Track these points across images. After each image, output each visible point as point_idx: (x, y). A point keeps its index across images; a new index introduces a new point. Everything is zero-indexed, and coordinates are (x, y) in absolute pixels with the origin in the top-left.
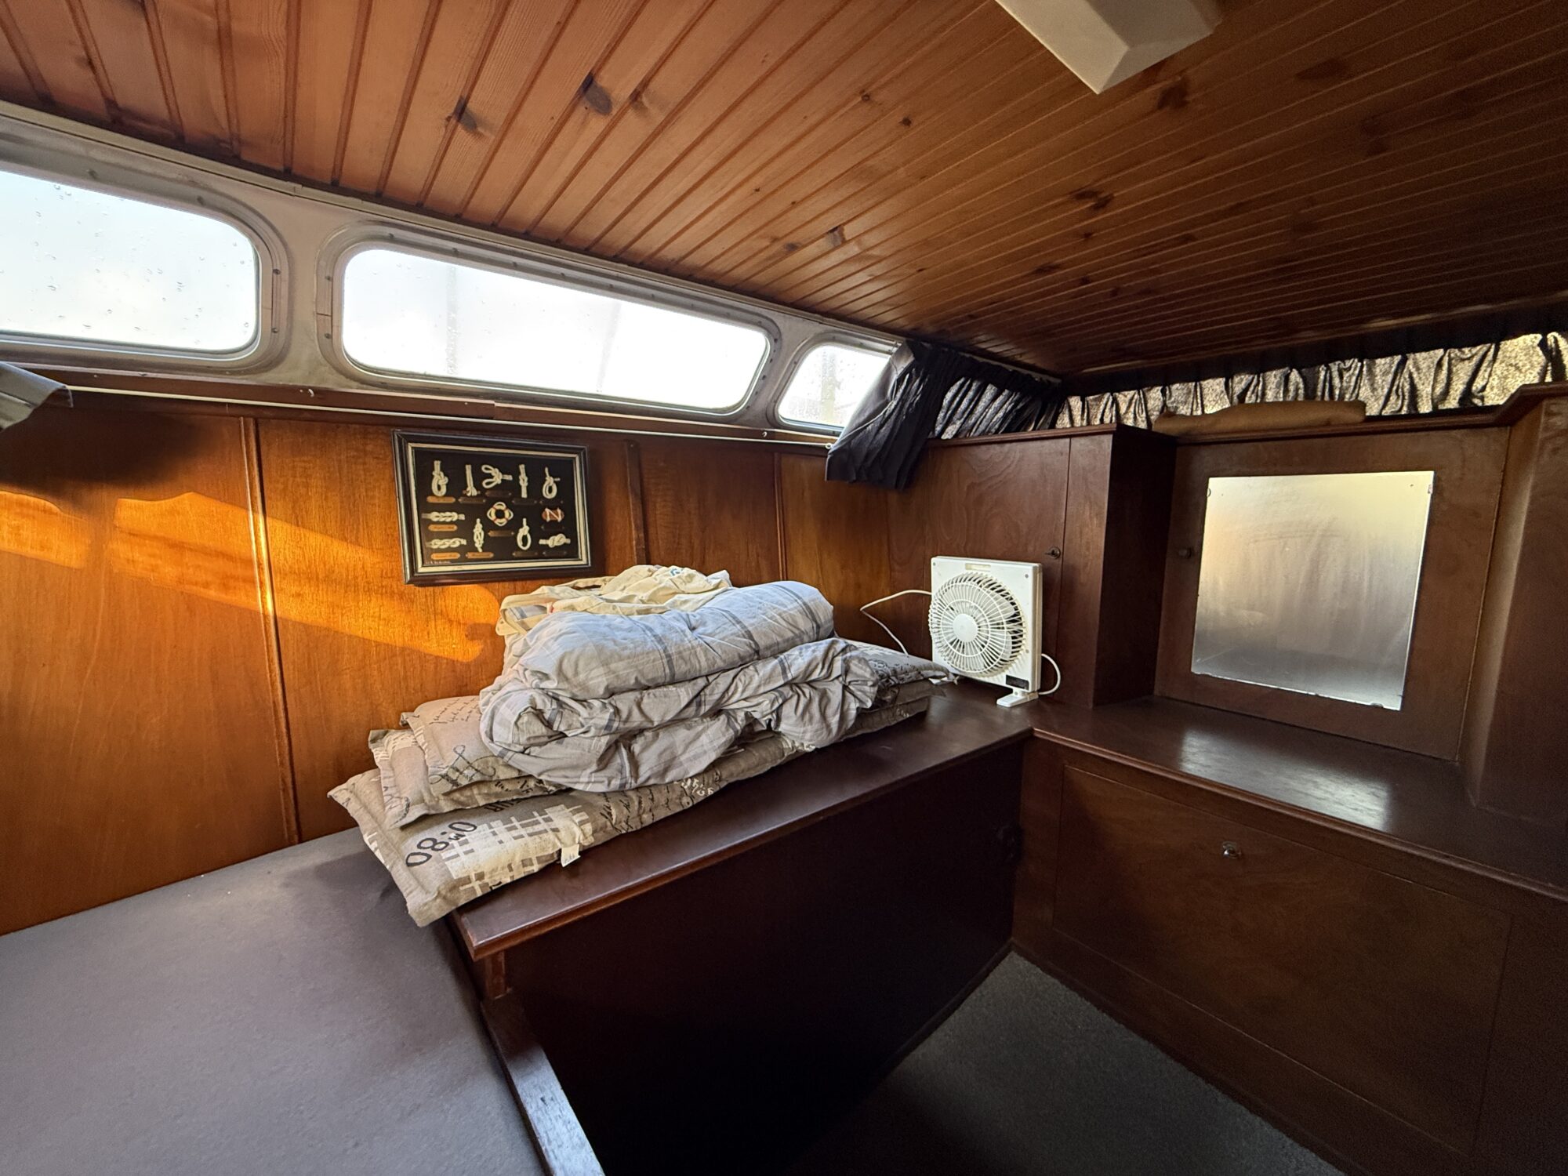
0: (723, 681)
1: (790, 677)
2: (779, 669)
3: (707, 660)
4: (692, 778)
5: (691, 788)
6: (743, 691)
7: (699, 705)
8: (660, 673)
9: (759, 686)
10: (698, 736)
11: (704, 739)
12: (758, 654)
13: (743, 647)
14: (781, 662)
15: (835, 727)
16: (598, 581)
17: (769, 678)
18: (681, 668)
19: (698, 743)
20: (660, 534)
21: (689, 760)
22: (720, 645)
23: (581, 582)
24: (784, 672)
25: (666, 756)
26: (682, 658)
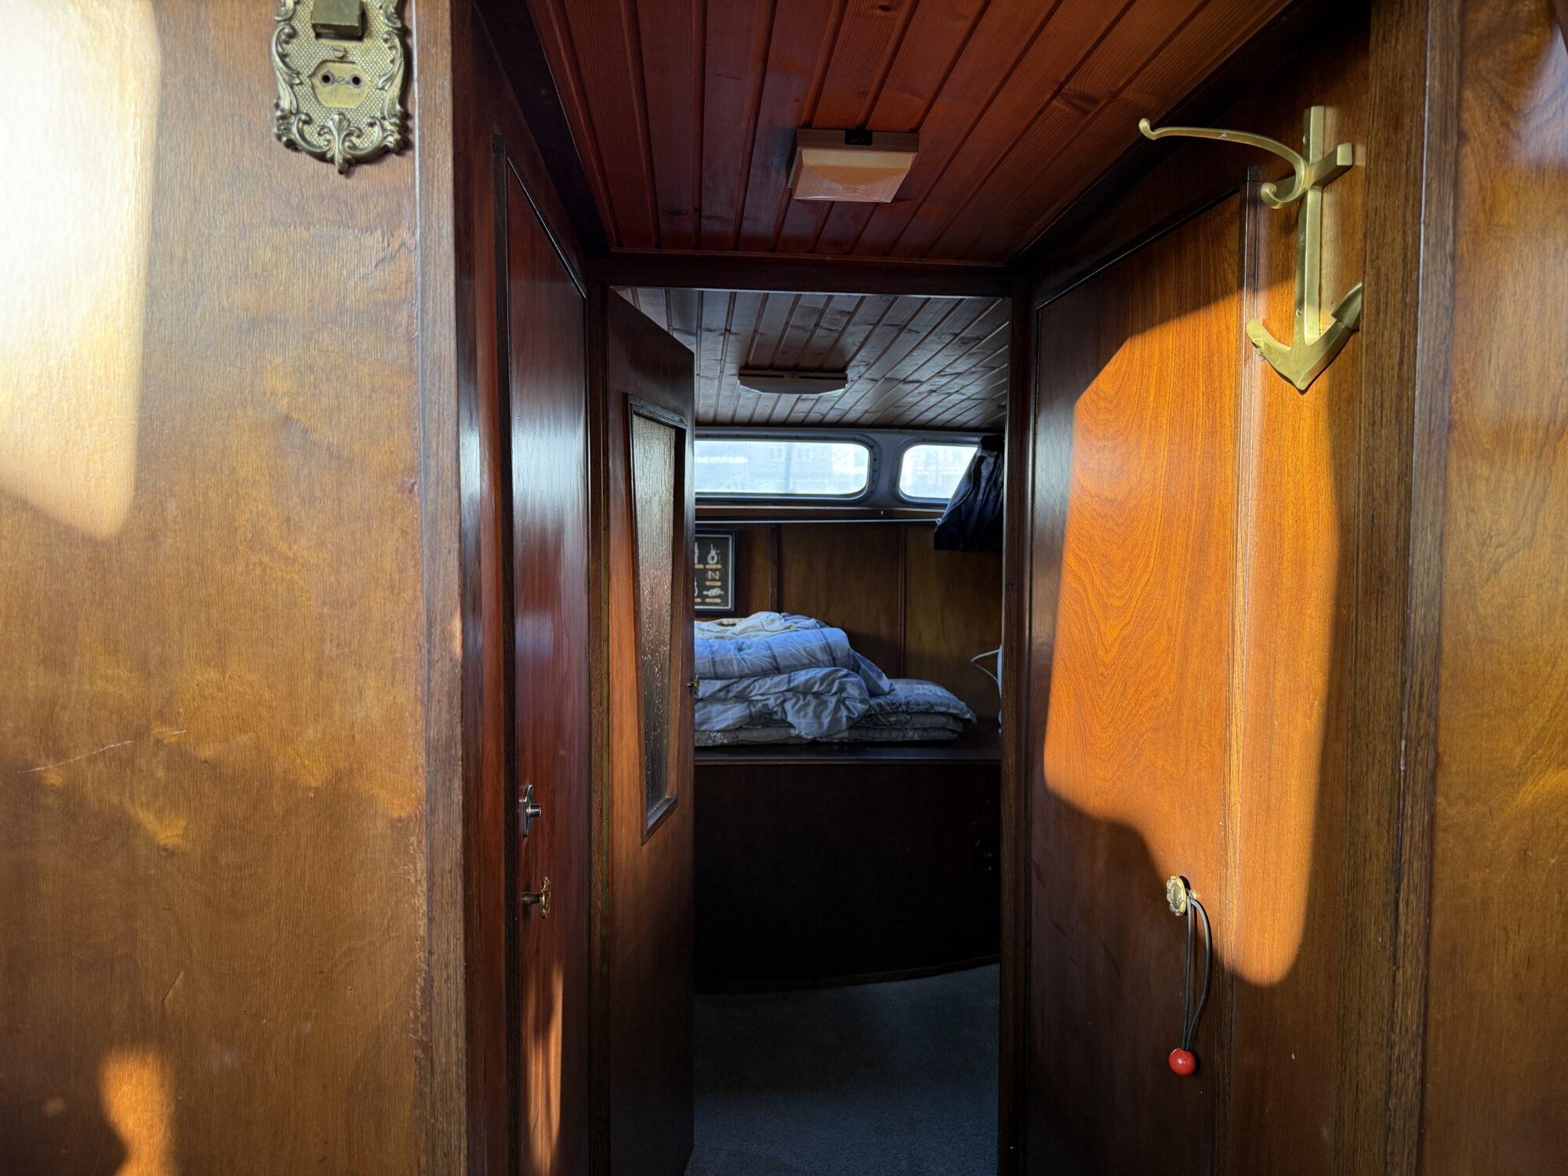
0: (746, 682)
1: (792, 685)
2: (786, 680)
3: (738, 667)
4: (718, 731)
5: (715, 737)
6: (759, 689)
7: (728, 692)
8: (707, 671)
9: (770, 688)
10: (726, 711)
11: (730, 713)
12: (776, 670)
13: (766, 663)
14: (790, 677)
15: (826, 726)
16: (736, 620)
17: (777, 685)
18: (721, 670)
19: (726, 714)
20: (792, 591)
21: (718, 722)
22: (751, 661)
23: (725, 621)
24: (789, 682)
25: (706, 716)
26: (723, 664)
